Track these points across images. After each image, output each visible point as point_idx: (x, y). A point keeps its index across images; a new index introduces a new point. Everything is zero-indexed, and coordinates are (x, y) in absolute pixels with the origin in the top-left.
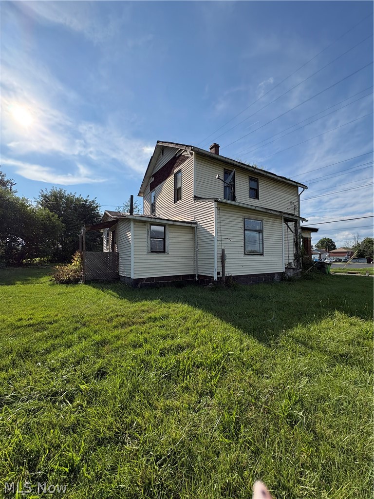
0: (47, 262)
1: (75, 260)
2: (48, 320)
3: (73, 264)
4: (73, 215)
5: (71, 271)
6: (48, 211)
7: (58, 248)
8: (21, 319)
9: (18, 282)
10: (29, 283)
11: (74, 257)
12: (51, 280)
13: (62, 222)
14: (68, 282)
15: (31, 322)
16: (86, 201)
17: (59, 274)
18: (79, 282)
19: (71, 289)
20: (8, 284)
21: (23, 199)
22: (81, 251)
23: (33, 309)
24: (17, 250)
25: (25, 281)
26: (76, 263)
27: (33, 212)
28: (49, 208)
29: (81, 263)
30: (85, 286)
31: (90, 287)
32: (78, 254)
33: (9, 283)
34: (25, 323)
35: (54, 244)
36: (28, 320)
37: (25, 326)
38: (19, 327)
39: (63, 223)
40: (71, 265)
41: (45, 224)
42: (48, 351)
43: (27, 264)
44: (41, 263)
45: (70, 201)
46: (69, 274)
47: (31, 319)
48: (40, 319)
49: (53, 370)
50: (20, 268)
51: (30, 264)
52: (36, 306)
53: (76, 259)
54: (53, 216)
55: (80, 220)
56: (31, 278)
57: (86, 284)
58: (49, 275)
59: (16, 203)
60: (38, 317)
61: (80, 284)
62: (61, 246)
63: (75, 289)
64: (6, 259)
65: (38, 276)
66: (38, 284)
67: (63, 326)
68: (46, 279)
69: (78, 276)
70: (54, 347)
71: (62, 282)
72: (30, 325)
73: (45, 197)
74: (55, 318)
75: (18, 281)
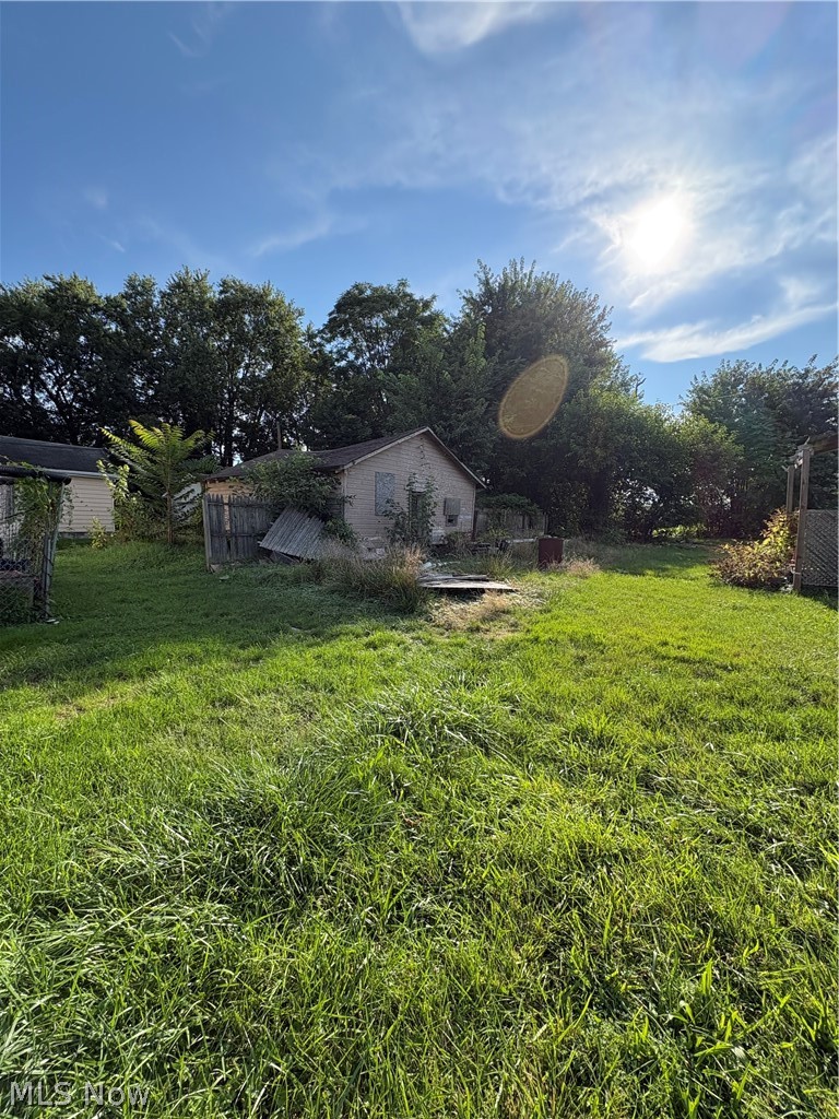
0: (698, 536)
1: (771, 531)
2: (719, 660)
3: (766, 542)
4: (763, 421)
5: (762, 558)
6: (703, 422)
7: (722, 505)
8: (665, 644)
9: (649, 572)
10: (668, 576)
11: (770, 524)
12: (712, 576)
13: (736, 442)
14: (753, 584)
15: (685, 654)
16: (804, 376)
17: (730, 564)
18: (783, 589)
19: (760, 601)
20: (634, 573)
21: (658, 407)
22: (790, 509)
23: (685, 629)
24: (643, 510)
25: (661, 571)
26: (773, 541)
27: (674, 430)
28: (707, 415)
29: (790, 540)
30: (802, 599)
31: (819, 605)
32: (782, 517)
33: (636, 572)
34: (674, 653)
35: (715, 496)
36: (679, 648)
37: (675, 658)
38: (664, 658)
39: (737, 444)
40: (760, 543)
41: (697, 453)
42: (725, 727)
43: (661, 539)
44: (686, 537)
45: (757, 386)
46: (755, 566)
47: (685, 648)
48: (701, 654)
49: (743, 773)
50: (650, 546)
51: (665, 539)
52: (690, 623)
53: (775, 530)
54: (715, 432)
55: (784, 431)
56: (669, 566)
57: (805, 596)
58: (710, 563)
59: (646, 418)
60: (698, 649)
61: (784, 593)
62: (729, 500)
63: (774, 602)
64: (626, 527)
65: (685, 562)
66: (686, 579)
67: (756, 683)
68: (699, 571)
69: (781, 573)
70: (738, 725)
71: (738, 583)
72: (683, 660)
73: (701, 391)
74: (735, 661)
75: (650, 569)
